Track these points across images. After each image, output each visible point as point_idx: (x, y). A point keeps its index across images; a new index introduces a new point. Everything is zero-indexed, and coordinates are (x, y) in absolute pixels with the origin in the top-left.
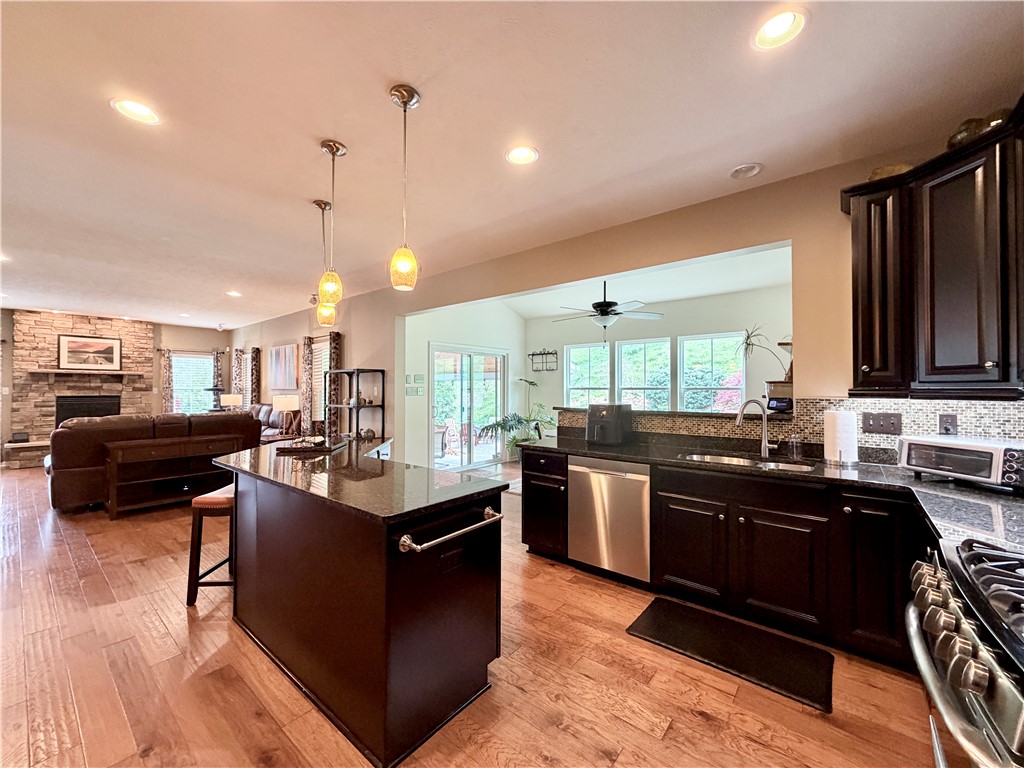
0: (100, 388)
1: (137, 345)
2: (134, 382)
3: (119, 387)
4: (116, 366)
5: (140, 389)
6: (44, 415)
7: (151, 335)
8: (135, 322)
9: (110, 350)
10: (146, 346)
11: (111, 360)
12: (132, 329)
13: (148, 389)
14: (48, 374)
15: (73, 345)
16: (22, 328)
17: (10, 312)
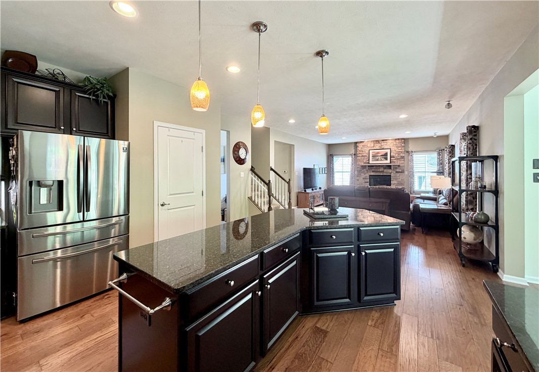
0: (383, 172)
1: (397, 150)
2: (396, 168)
3: (390, 171)
4: (388, 161)
5: (399, 172)
6: (366, 182)
7: (403, 145)
8: (396, 139)
9: (386, 154)
10: (401, 151)
11: (386, 159)
12: (395, 143)
13: (403, 172)
14: (365, 166)
15: (373, 153)
16: (359, 149)
17: (356, 143)
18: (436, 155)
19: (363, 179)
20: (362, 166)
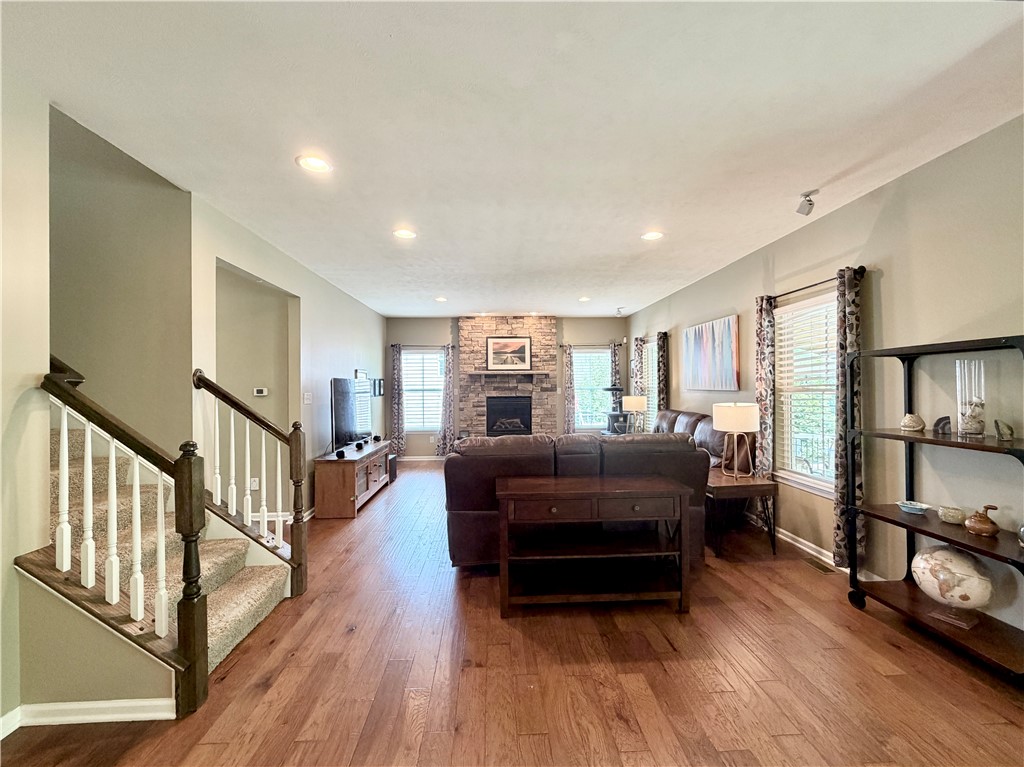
0: (515, 389)
1: (544, 341)
2: (542, 382)
3: (530, 387)
4: (527, 366)
5: (546, 390)
6: (479, 415)
7: (554, 330)
8: (540, 318)
9: (522, 350)
10: (550, 343)
11: (523, 360)
12: (539, 326)
13: (553, 389)
14: (480, 375)
15: (497, 346)
16: (464, 333)
17: (456, 320)
18: (609, 355)
19: (474, 406)
20: (471, 376)
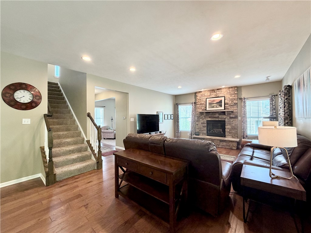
0: (218, 117)
1: (231, 98)
2: (230, 114)
3: (225, 117)
4: (223, 108)
5: (233, 118)
7: (236, 92)
8: (229, 88)
9: (221, 102)
10: (234, 98)
11: (221, 106)
12: (229, 91)
13: (236, 117)
14: (204, 112)
15: (210, 101)
16: (198, 98)
17: (196, 93)
18: (269, 101)
19: (202, 124)
20: (201, 113)
